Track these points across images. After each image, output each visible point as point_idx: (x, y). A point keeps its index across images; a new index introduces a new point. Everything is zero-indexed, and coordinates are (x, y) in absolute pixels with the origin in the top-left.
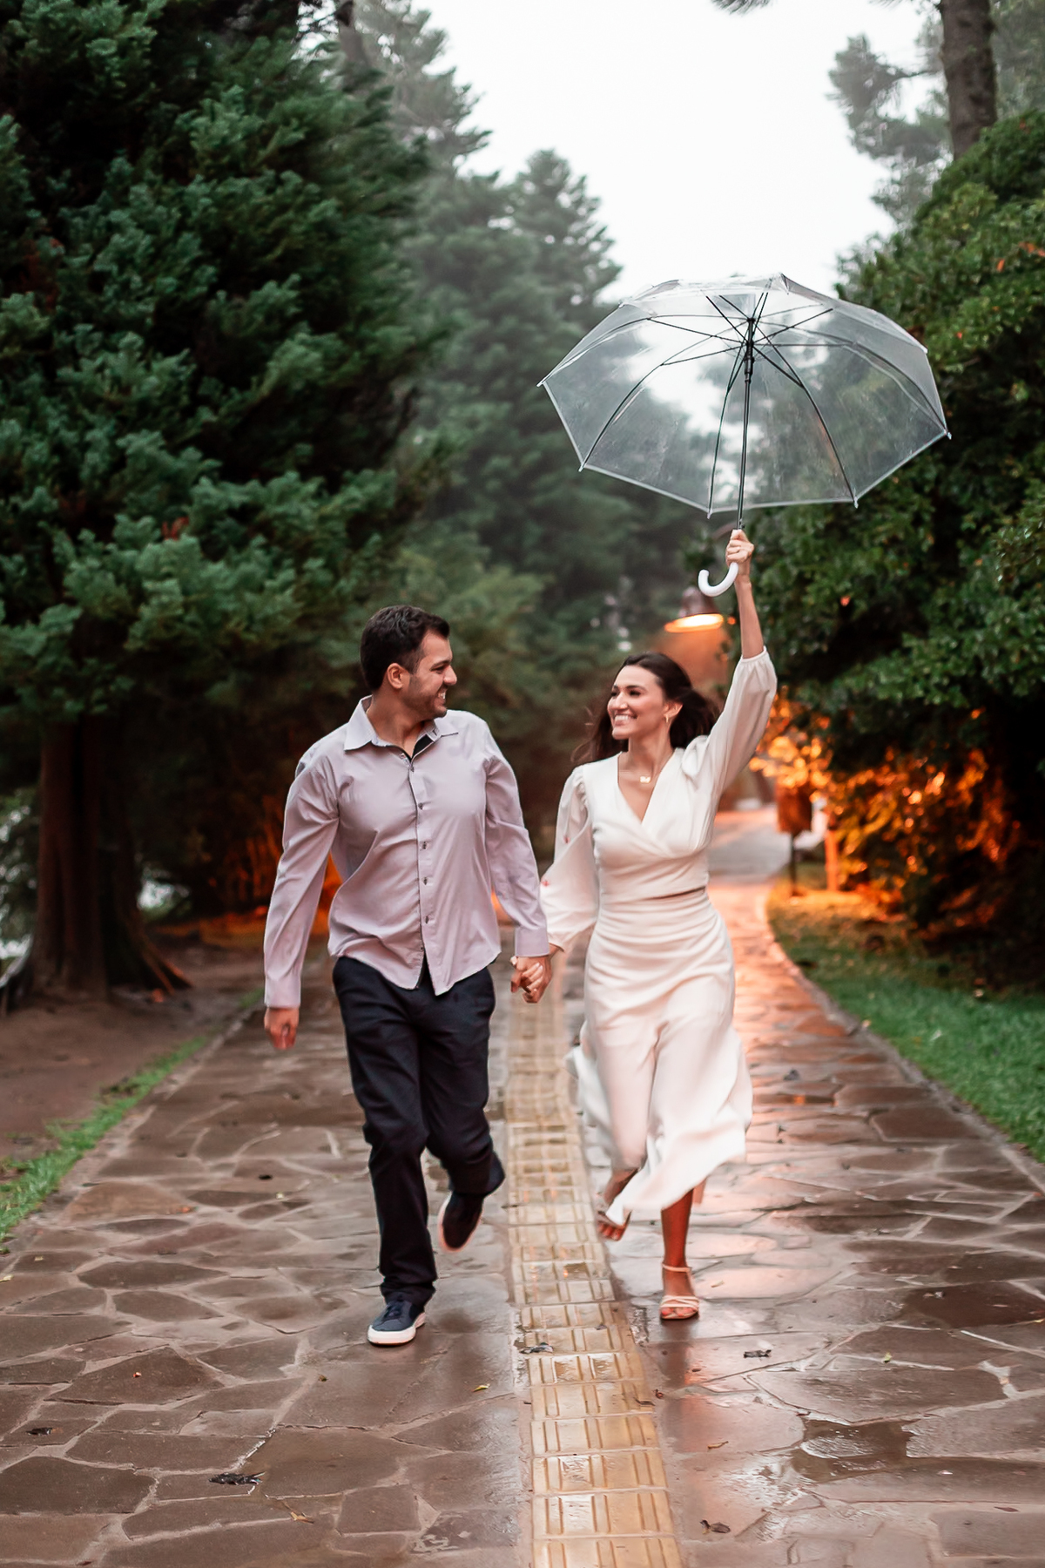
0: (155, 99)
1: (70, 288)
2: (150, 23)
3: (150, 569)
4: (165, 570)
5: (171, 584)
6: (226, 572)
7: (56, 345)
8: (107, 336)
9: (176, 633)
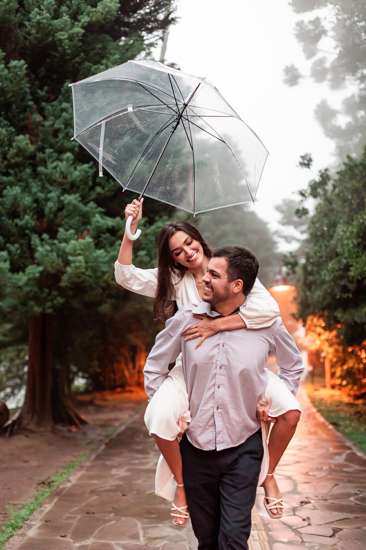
0: (84, 60)
1: (44, 135)
2: (83, 27)
3: (72, 251)
4: (78, 252)
5: (80, 258)
6: (105, 254)
7: (38, 159)
8: (59, 155)
9: (81, 280)
